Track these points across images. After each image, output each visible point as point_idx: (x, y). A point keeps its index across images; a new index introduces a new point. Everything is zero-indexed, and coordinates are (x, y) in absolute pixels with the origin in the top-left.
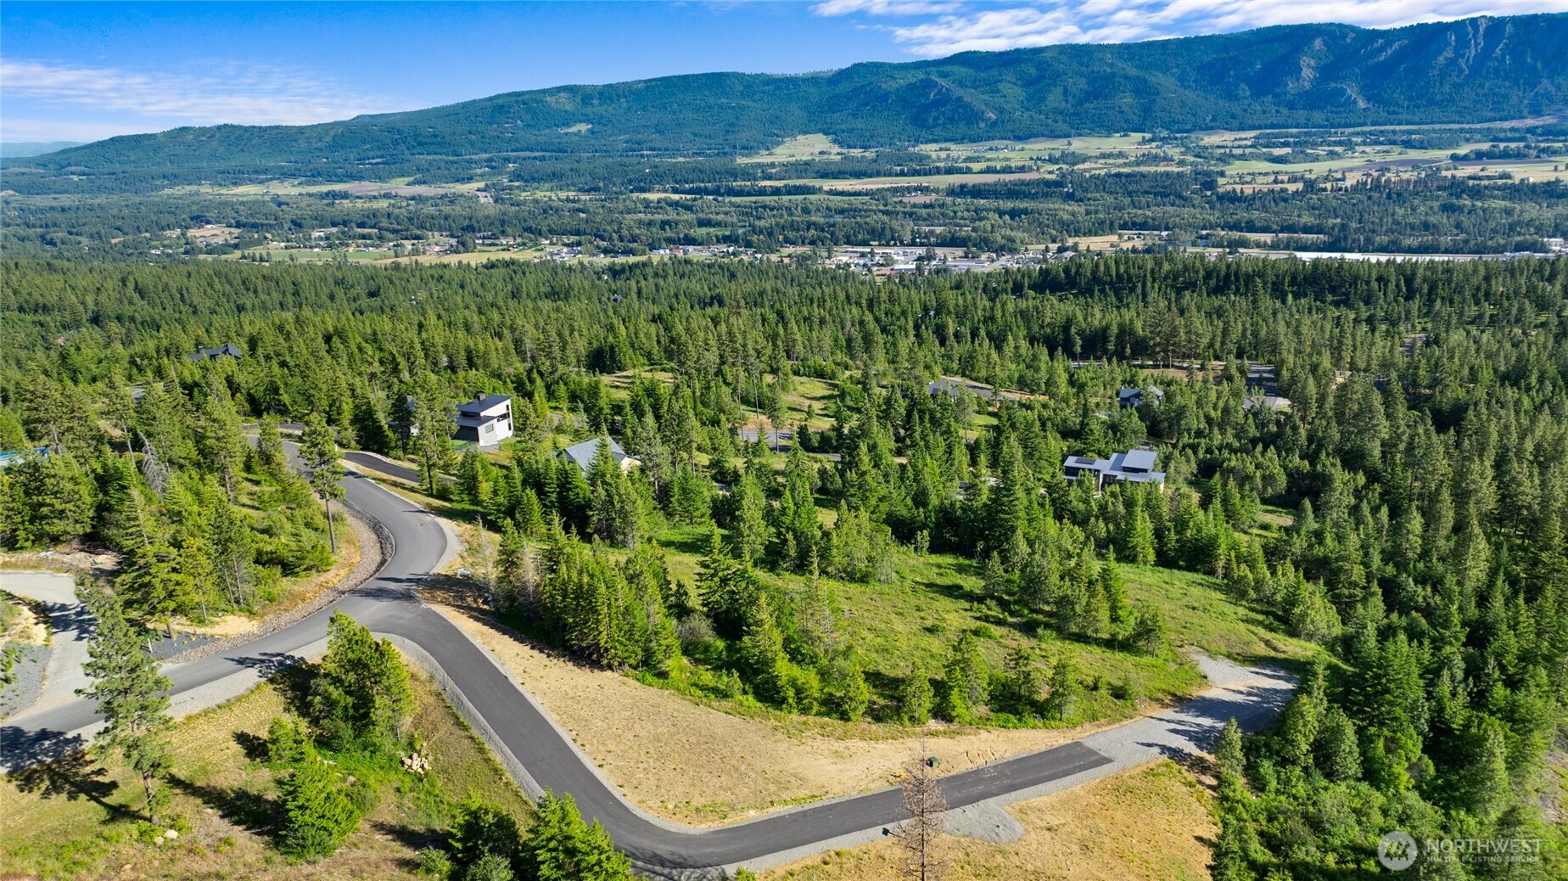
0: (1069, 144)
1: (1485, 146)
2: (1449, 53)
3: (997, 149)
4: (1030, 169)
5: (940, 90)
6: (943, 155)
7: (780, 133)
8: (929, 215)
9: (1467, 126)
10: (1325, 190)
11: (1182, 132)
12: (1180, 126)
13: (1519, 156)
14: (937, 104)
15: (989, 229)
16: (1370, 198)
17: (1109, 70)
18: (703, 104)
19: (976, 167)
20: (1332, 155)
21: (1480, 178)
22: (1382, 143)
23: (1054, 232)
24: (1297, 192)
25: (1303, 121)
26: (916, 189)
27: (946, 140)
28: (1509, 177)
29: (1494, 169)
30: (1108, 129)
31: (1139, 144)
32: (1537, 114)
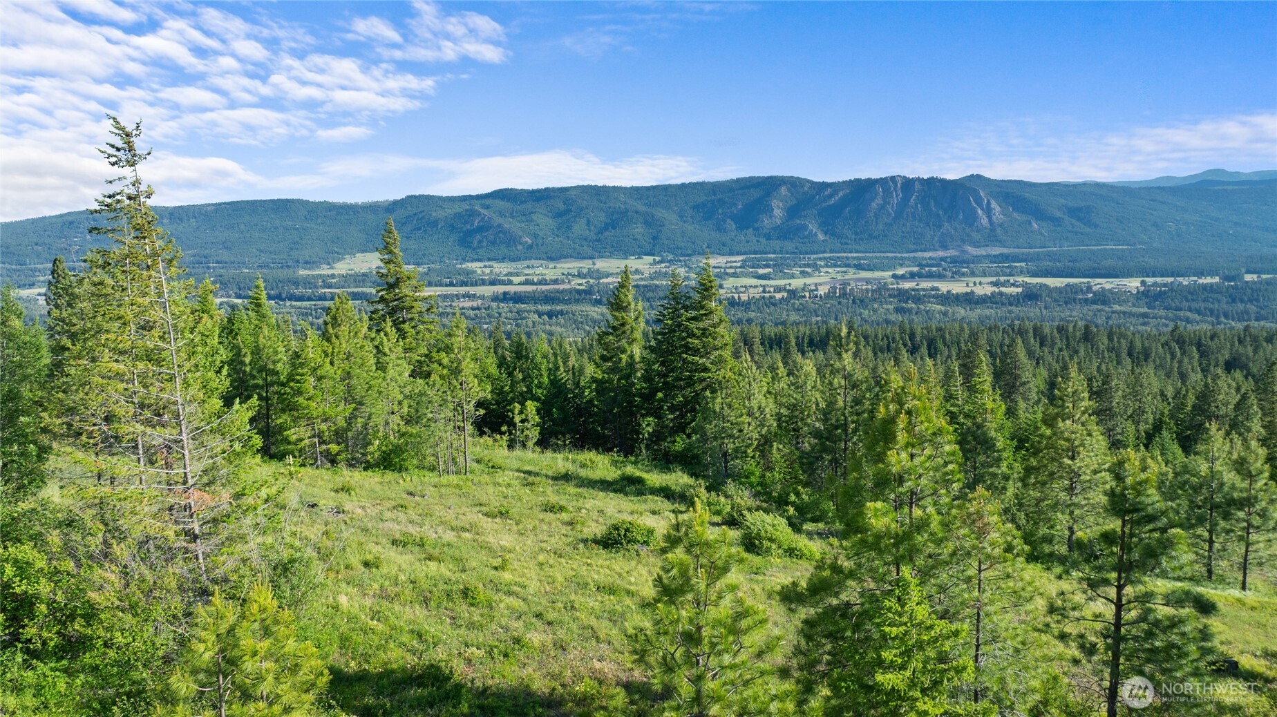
0: (594, 264)
1: (916, 269)
2: (879, 201)
3: (533, 267)
4: (563, 282)
5: (483, 218)
6: (487, 271)
7: (340, 251)
8: (476, 315)
9: (899, 255)
10: (804, 297)
11: (684, 255)
12: (682, 252)
13: (940, 277)
14: (481, 229)
15: (531, 325)
16: (840, 303)
17: (622, 206)
18: (269, 226)
19: (516, 280)
20: (804, 274)
21: (918, 290)
22: (839, 266)
23: (588, 328)
24: (783, 298)
25: (778, 249)
26: (464, 296)
27: (489, 260)
28: (937, 289)
29: (926, 284)
30: (626, 254)
31: (651, 264)
32: (945, 248)
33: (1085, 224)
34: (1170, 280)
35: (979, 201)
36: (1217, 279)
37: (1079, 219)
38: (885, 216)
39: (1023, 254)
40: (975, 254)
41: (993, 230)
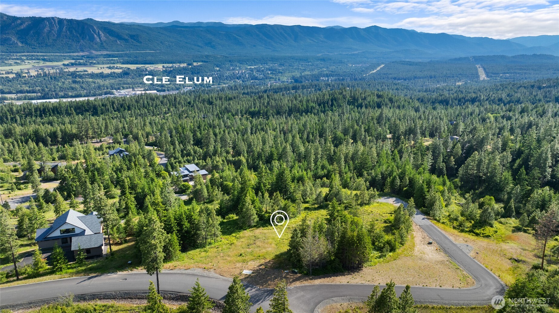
1: (73, 61)
2: (48, 28)
9: (63, 54)
10: (25, 77)
13: (84, 65)
16: (44, 79)
20: (17, 63)
21: (78, 72)
22: (34, 59)
24: (14, 77)
28: (87, 71)
29: (80, 69)
32: (83, 51)
33: (137, 42)
34: (171, 65)
35: (94, 31)
36: (185, 65)
37: (134, 40)
38: (52, 36)
39: (116, 54)
40: (96, 54)
41: (102, 44)
